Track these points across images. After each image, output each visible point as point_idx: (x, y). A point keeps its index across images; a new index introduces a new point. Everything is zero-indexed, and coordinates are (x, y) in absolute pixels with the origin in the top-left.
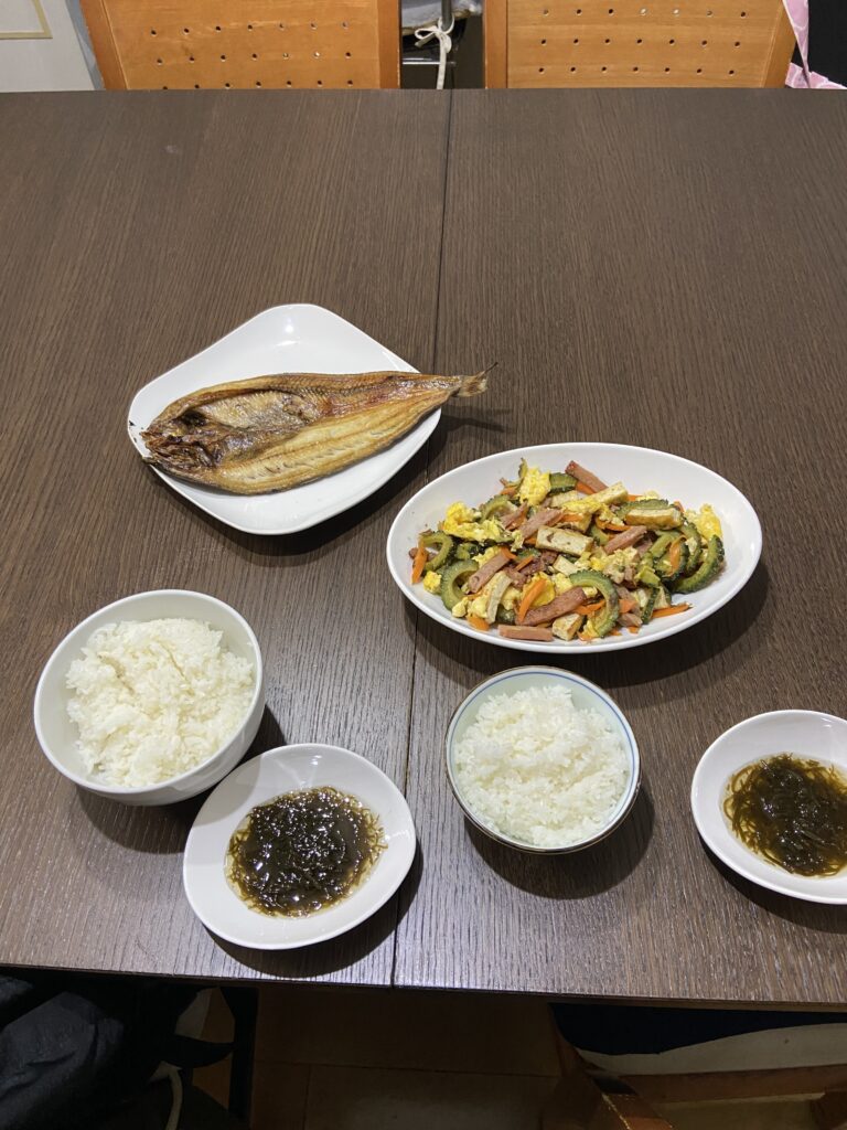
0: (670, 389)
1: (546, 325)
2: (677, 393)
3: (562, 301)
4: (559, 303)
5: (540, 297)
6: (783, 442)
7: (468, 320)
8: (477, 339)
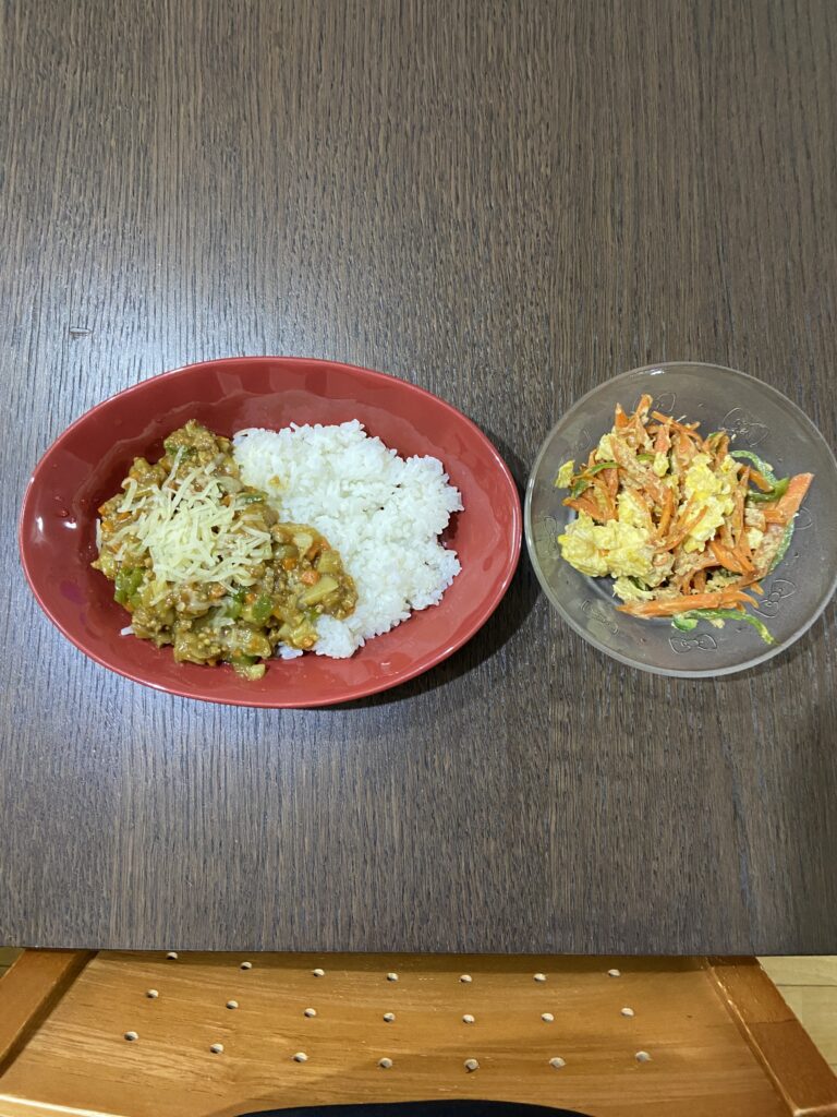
0: (295, 72)
2: (305, 79)
6: (441, 180)
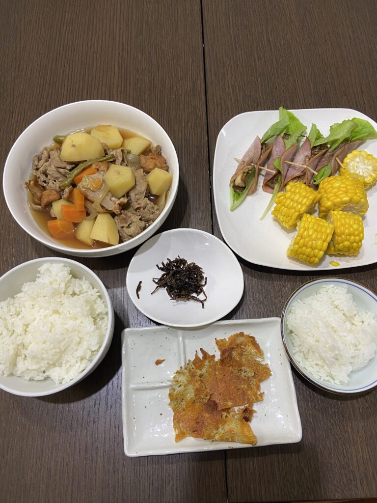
1: (274, 61)
3: (282, 43)
4: (281, 45)
5: (269, 41)
7: (225, 61)
8: (232, 74)
